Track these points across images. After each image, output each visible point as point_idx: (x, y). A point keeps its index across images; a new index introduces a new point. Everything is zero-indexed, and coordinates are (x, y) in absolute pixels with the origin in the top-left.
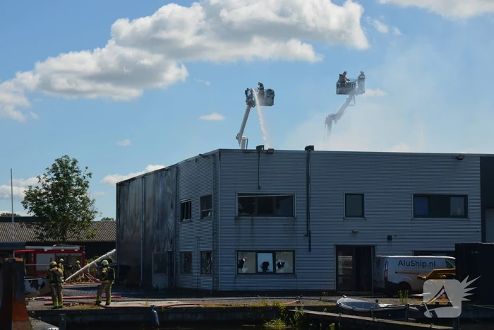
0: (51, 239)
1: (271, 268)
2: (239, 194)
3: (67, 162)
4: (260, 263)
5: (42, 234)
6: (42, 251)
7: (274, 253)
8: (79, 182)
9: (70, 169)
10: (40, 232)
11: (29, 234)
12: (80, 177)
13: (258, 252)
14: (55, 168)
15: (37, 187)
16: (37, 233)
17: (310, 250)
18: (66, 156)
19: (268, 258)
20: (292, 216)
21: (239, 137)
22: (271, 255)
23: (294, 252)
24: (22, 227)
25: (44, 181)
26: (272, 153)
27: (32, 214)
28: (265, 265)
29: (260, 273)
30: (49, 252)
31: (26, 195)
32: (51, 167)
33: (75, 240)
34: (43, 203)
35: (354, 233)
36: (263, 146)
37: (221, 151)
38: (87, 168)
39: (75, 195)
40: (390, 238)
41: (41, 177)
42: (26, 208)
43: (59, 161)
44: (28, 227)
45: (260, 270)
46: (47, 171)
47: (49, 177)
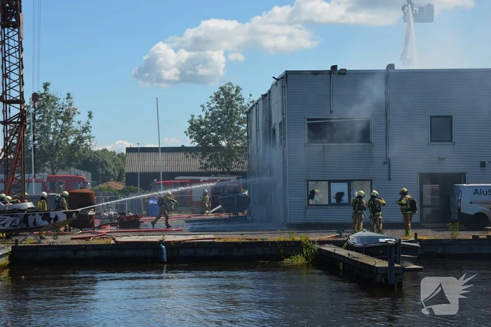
0: (215, 169)
1: (345, 199)
2: (309, 120)
3: (230, 90)
4: (333, 194)
5: (206, 164)
6: (198, 181)
7: (349, 182)
8: (243, 110)
9: (232, 96)
10: (204, 161)
11: (194, 164)
12: (244, 104)
13: (330, 182)
14: (217, 96)
15: (200, 116)
16: (202, 163)
17: (390, 179)
18: (229, 84)
19: (342, 187)
20: (369, 142)
22: (345, 185)
23: (371, 180)
24: (187, 157)
25: (207, 109)
26: (345, 74)
27: (196, 144)
28: (339, 195)
29: (334, 204)
30: (205, 182)
31: (190, 125)
32: (214, 96)
33: (240, 170)
34: (205, 133)
35: (441, 159)
36: (336, 66)
37: (287, 73)
38: (251, 95)
39: (239, 124)
40: (483, 164)
41: (205, 106)
42: (191, 137)
43: (222, 89)
44: (193, 157)
45: (334, 201)
46: (210, 99)
47: (213, 105)
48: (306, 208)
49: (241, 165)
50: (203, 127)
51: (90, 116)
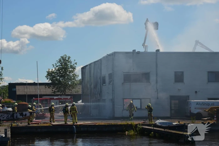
0: (58, 93)
1: (139, 106)
3: (66, 58)
5: (55, 91)
6: (53, 99)
7: (141, 99)
8: (71, 67)
9: (67, 61)
11: (49, 91)
12: (72, 64)
13: (133, 99)
14: (60, 61)
15: (52, 69)
16: (53, 91)
17: (158, 98)
18: (65, 55)
20: (149, 82)
21: (143, 45)
22: (139, 101)
23: (150, 99)
24: (46, 88)
25: (55, 66)
26: (139, 53)
27: (50, 82)
30: (56, 99)
31: (47, 73)
32: (58, 60)
33: (70, 93)
34: (55, 77)
35: (179, 90)
36: (135, 50)
37: (115, 52)
38: (75, 60)
39: (70, 73)
40: (196, 92)
41: (54, 65)
42: (48, 79)
43: (62, 57)
44: (48, 88)
46: (57, 62)
47: (58, 65)
48: (123, 110)
49: (70, 91)
50: (53, 74)
51: (2, 69)
